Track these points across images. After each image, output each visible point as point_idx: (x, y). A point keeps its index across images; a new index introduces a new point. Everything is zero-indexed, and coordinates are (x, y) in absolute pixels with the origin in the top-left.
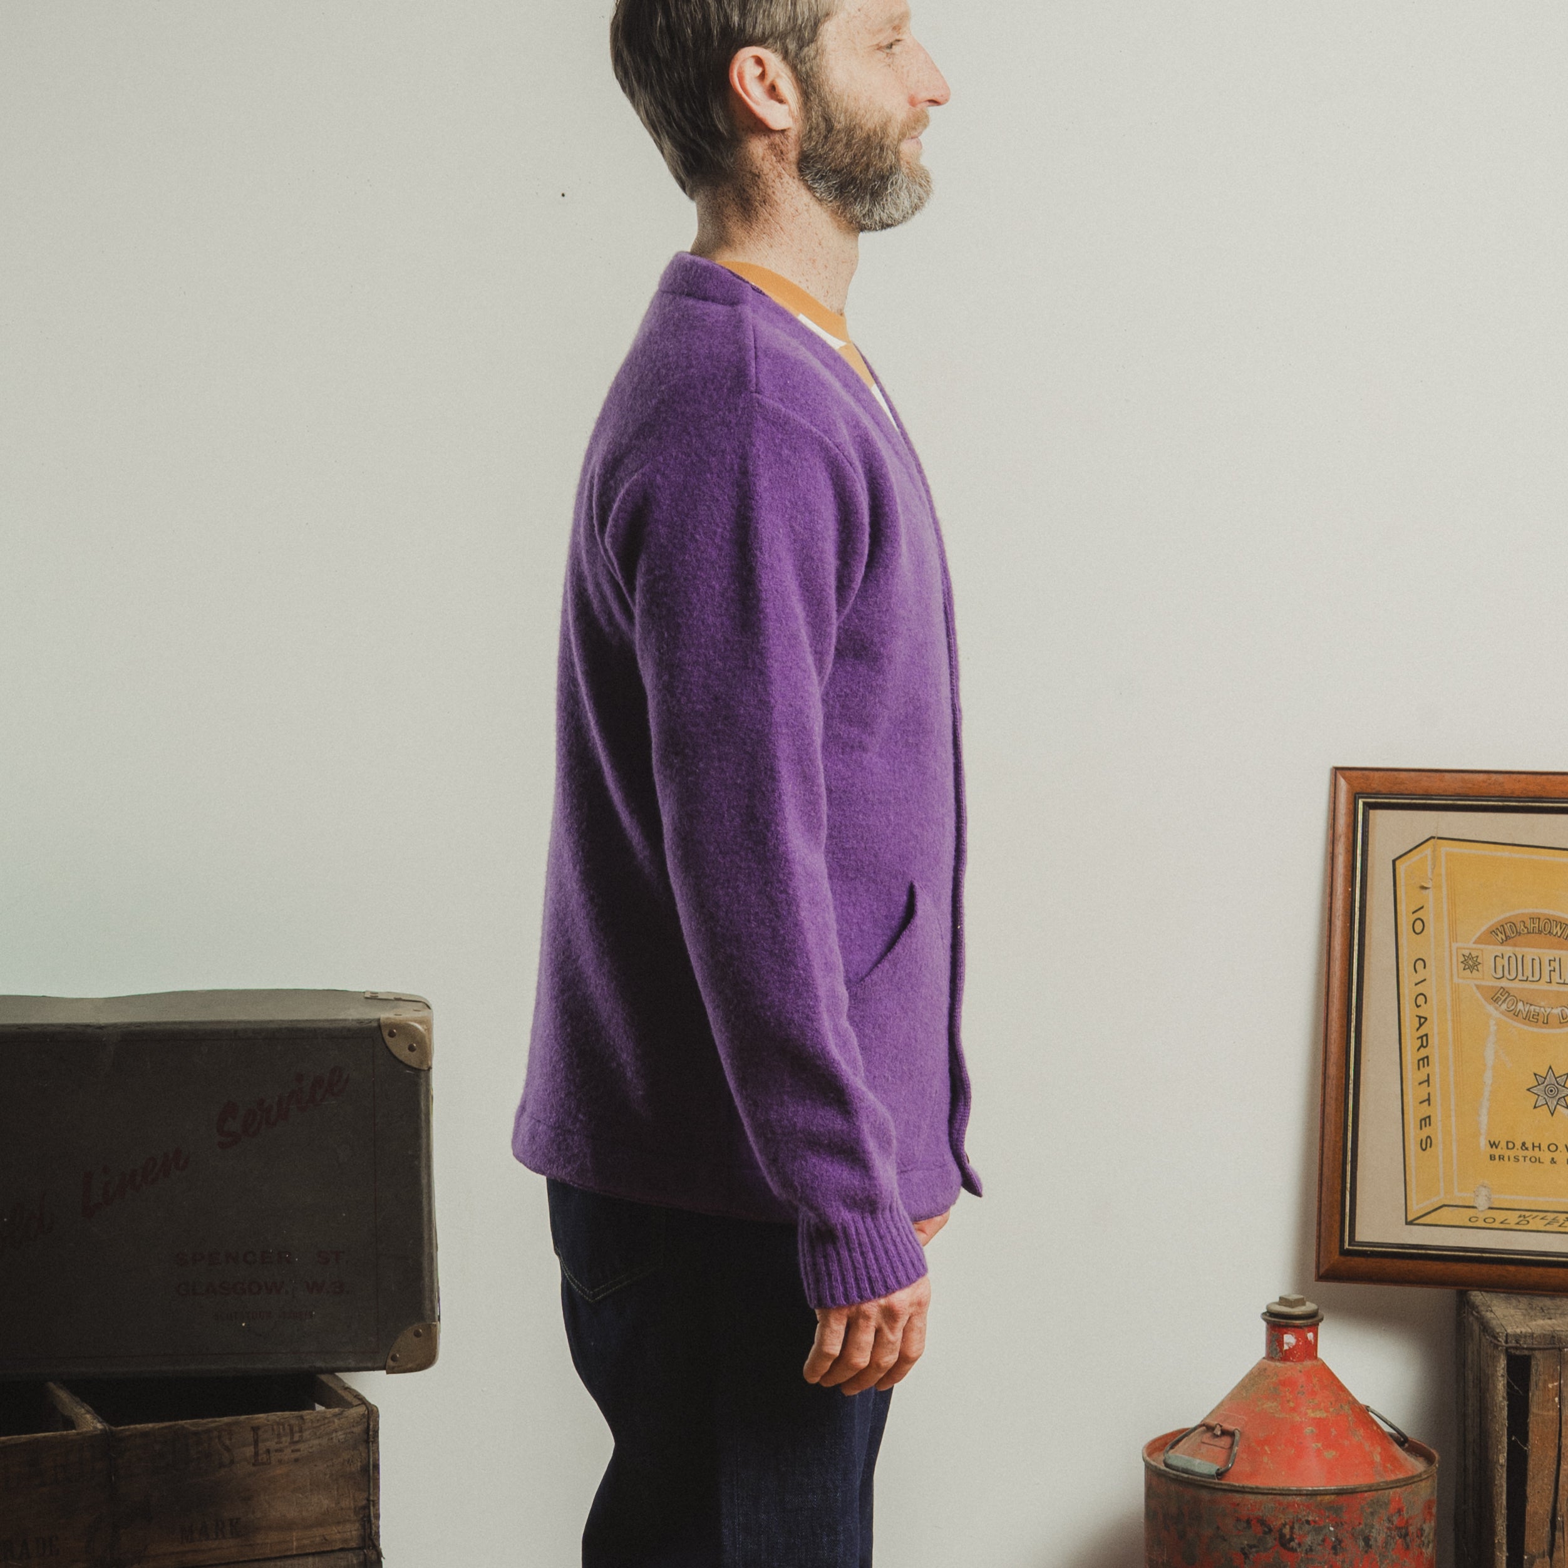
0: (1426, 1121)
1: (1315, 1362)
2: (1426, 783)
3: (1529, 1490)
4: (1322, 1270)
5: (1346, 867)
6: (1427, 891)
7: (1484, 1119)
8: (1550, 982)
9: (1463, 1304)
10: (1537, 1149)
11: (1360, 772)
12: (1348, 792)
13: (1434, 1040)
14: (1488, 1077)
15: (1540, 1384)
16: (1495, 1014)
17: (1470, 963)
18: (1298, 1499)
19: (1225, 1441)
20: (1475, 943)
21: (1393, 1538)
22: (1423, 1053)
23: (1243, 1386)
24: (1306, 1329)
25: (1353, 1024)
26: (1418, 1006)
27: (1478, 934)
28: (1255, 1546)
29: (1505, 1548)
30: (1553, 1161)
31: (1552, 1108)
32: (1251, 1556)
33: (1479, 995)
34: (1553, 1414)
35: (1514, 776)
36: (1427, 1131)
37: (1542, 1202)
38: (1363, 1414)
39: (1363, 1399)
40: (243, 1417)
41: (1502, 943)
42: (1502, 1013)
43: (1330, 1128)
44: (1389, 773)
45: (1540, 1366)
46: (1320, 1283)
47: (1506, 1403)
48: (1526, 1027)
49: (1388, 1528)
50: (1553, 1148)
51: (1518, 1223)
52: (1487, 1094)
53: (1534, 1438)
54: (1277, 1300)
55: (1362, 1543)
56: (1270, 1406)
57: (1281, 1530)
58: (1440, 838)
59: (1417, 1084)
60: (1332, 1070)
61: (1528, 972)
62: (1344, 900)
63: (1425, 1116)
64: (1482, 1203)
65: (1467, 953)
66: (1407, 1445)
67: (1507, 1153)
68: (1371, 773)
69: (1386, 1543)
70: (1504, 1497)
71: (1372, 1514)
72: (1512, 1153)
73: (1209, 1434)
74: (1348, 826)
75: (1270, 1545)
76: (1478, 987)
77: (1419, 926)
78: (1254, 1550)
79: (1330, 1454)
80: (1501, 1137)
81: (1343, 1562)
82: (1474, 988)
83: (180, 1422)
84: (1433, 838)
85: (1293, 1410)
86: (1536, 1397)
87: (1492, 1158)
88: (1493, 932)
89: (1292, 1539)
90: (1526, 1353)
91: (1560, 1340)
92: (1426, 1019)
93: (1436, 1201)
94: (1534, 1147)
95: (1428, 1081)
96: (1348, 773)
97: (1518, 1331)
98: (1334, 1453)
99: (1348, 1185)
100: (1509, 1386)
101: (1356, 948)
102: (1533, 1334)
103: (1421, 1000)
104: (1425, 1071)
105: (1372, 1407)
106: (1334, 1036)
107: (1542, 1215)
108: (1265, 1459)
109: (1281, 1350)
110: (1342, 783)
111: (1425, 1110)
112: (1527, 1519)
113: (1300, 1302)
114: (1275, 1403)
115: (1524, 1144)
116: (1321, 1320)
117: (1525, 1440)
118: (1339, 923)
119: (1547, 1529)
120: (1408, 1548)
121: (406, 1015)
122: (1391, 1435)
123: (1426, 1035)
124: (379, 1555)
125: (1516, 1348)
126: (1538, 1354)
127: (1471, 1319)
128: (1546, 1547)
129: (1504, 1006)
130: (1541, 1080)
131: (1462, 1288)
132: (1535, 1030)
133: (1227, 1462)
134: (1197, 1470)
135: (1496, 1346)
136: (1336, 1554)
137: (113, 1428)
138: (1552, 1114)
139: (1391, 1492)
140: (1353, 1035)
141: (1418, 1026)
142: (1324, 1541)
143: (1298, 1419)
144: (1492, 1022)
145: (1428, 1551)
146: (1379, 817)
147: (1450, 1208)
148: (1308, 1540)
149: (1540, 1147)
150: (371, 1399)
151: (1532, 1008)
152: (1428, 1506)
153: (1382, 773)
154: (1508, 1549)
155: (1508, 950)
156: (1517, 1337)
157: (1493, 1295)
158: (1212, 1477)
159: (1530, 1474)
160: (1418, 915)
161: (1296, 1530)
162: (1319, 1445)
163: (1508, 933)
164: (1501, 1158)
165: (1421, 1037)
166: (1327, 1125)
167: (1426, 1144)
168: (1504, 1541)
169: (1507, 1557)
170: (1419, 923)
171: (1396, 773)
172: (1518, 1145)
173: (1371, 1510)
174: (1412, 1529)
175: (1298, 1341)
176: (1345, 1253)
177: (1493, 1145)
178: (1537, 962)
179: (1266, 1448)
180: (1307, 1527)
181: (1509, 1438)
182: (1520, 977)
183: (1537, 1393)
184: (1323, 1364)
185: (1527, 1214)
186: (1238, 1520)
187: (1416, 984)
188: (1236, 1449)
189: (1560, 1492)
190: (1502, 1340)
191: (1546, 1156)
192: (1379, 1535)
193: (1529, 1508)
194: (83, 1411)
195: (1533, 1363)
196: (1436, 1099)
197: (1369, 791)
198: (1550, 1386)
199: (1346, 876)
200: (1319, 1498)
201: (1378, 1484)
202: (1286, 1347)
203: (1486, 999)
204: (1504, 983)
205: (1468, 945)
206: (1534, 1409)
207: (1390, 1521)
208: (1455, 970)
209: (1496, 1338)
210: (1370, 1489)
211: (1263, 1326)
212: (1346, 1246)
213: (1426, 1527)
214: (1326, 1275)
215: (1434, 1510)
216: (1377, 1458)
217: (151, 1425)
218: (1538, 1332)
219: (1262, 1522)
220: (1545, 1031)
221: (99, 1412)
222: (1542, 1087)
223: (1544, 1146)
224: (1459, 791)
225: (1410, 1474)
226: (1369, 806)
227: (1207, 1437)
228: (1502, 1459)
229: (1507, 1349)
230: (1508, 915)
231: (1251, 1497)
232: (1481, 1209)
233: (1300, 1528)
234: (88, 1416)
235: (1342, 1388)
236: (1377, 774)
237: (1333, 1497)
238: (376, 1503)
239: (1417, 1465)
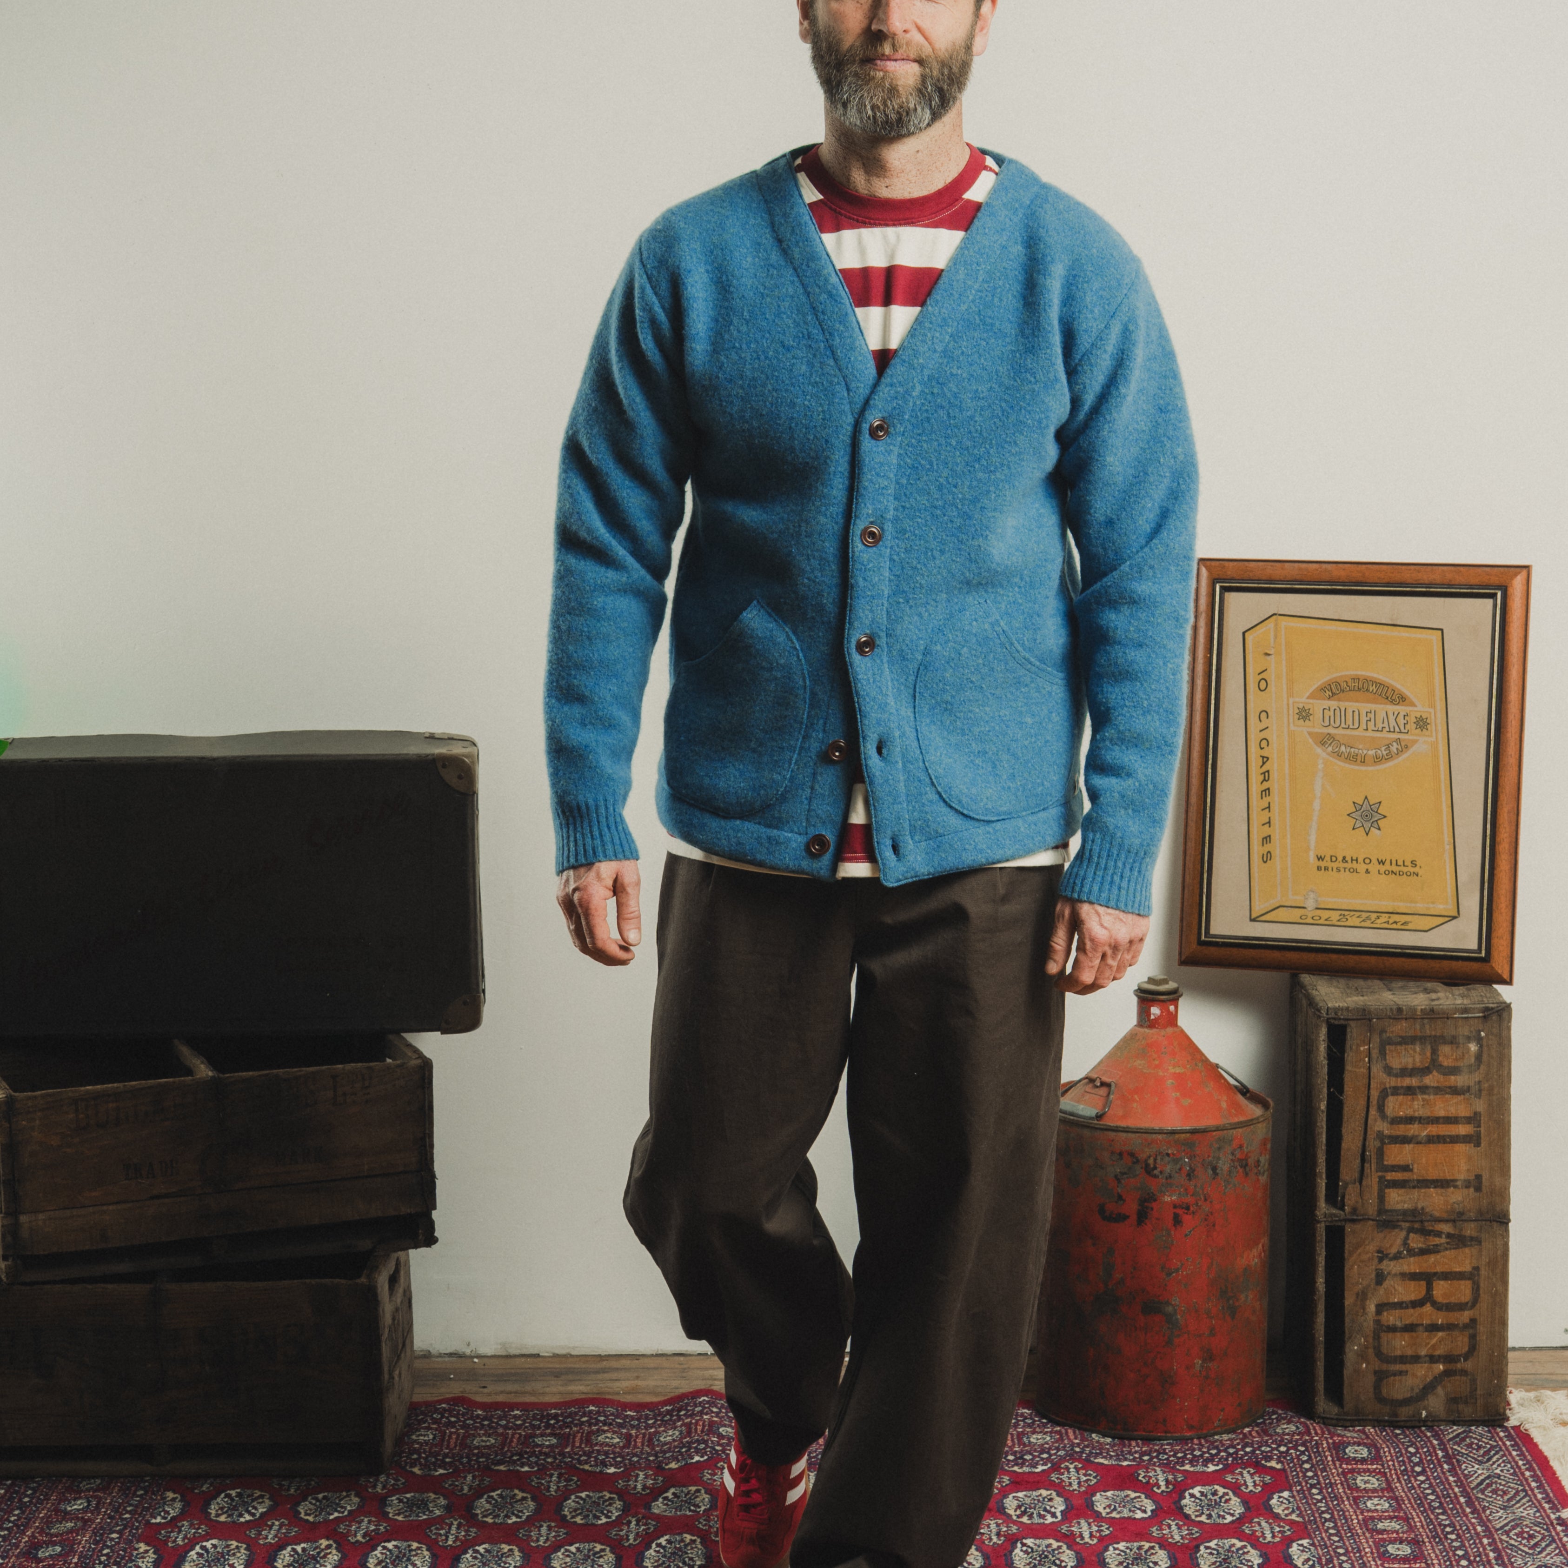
0: (1267, 839)
1: (1175, 1029)
2: (1270, 571)
3: (1344, 1131)
4: (1183, 958)
5: (1206, 638)
6: (1268, 658)
7: (1313, 838)
8: (1367, 730)
9: (1295, 985)
10: (1355, 862)
11: (1218, 563)
12: (1208, 577)
13: (1274, 775)
14: (1317, 805)
15: (1354, 1047)
16: (1324, 755)
17: (1304, 714)
18: (1160, 1137)
19: (1103, 1091)
20: (1308, 698)
21: (1236, 1168)
22: (1266, 785)
23: (1118, 1048)
24: (1169, 1003)
25: (1210, 762)
26: (1262, 749)
27: (1311, 690)
28: (1125, 1173)
29: (1324, 1176)
30: (1367, 872)
31: (1367, 830)
32: (1123, 1181)
33: (1310, 740)
34: (1364, 1071)
35: (1340, 565)
36: (1268, 848)
37: (1357, 904)
38: (1213, 1069)
39: (1213, 1059)
40: (324, 1067)
41: (1329, 698)
42: (1328, 754)
43: (1191, 845)
44: (1241, 563)
45: (1354, 1033)
46: (1182, 967)
47: (1325, 1062)
48: (1347, 765)
49: (1232, 1160)
50: (1367, 861)
51: (1339, 921)
52: (1315, 818)
53: (1348, 1089)
54: (1146, 980)
55: (1210, 1172)
56: (1139, 1063)
57: (1146, 1161)
58: (1280, 615)
59: (1260, 810)
60: (1194, 799)
61: (1349, 722)
62: (1204, 663)
63: (1266, 835)
64: (1310, 904)
65: (1301, 707)
66: (1248, 1095)
67: (1330, 865)
68: (1226, 564)
69: (1230, 1171)
70: (1324, 1136)
71: (1219, 1149)
72: (1335, 865)
73: (1091, 1085)
74: (1208, 606)
75: (1138, 1173)
76: (1310, 733)
77: (1263, 685)
78: (1125, 1176)
79: (1186, 1102)
80: (1327, 853)
81: (1195, 1186)
82: (1308, 736)
83: (275, 1071)
84: (1274, 614)
85: (1157, 1066)
86: (1350, 1057)
87: (1319, 868)
88: (1322, 689)
89: (1155, 1168)
90: (1342, 1022)
91: (1370, 1012)
92: (1268, 758)
93: (1274, 903)
94: (1352, 860)
95: (1269, 807)
96: (1208, 563)
97: (1337, 1005)
98: (1190, 1101)
99: (1205, 890)
100: (1328, 1046)
101: (1213, 702)
102: (1347, 1009)
103: (1264, 743)
104: (1266, 800)
105: (1221, 1064)
106: (1195, 771)
107: (1358, 914)
108: (1135, 1105)
109: (1149, 1020)
110: (1204, 571)
111: (1266, 831)
112: (1342, 1153)
113: (1164, 982)
114: (1143, 1062)
115: (1344, 858)
116: (1182, 995)
117: (1341, 1091)
118: (1200, 682)
119: (1358, 1161)
120: (1247, 1174)
121: (457, 750)
122: (1236, 1087)
123: (1268, 771)
124: (432, 1177)
125: (1334, 1019)
126: (1353, 1024)
127: (1301, 995)
128: (1357, 1175)
129: (1330, 749)
130: (1358, 807)
131: (1295, 971)
132: (1356, 768)
133: (1104, 1107)
134: (1081, 1113)
135: (1319, 1017)
136: (1190, 1180)
137: (221, 1075)
138: (1367, 834)
139: (1234, 1131)
140: (1210, 771)
141: (1261, 764)
142: (1180, 1169)
143: (1161, 1074)
144: (1321, 761)
145: (1263, 1179)
146: (1232, 598)
147: (1285, 909)
148: (1168, 1169)
149: (1357, 860)
150: (427, 1054)
151: (1352, 750)
152: (1264, 1142)
153: (1235, 563)
154: (1327, 1178)
155: (1333, 704)
156: (1336, 1010)
157: (1318, 977)
158: (1091, 1118)
159: (1345, 1118)
160: (1261, 676)
161: (1158, 1161)
162: (1178, 1094)
163: (1334, 690)
164: (1326, 869)
165: (1264, 773)
166: (1189, 844)
167: (1267, 857)
168: (1324, 1171)
169: (1326, 1184)
170: (1263, 682)
171: (1246, 563)
172: (1340, 859)
173: (1217, 1146)
174: (1251, 1161)
175: (1162, 1012)
176: (1201, 943)
177: (1320, 858)
178: (1356, 713)
179: (1136, 1096)
180: (1167, 1159)
181: (1329, 1089)
182: (1343, 725)
183: (1351, 1054)
184: (1182, 1031)
185: (1346, 913)
186: (1113, 1153)
187: (1261, 731)
188: (1112, 1097)
189: (1369, 1133)
190: (1324, 1012)
191: (1362, 867)
192: (1224, 1166)
193: (1344, 1145)
194: (198, 1062)
195: (1349, 1030)
196: (1276, 821)
197: (1224, 577)
198: (1362, 1049)
199: (1205, 644)
200: (1177, 1136)
201: (1224, 1125)
202: (1152, 1017)
203: (1316, 744)
204: (1331, 730)
205: (1302, 700)
206: (1348, 1067)
207: (1233, 1154)
208: (1291, 720)
209: (1319, 1010)
210: (1217, 1129)
211: (1135, 1000)
212: (1203, 938)
213: (1263, 1159)
214: (1187, 961)
215: (1269, 1146)
216: (1224, 1105)
217: (251, 1073)
218: (1352, 1005)
219: (1132, 1154)
220: (1363, 768)
221: (212, 1062)
222: (1359, 813)
223: (1360, 860)
224: (1298, 577)
225: (1249, 1118)
226: (1224, 589)
227: (1089, 1088)
228: (1323, 1106)
229: (1328, 1019)
230: (1335, 675)
231: (1124, 1135)
232: (1309, 909)
233: (1162, 1159)
234: (202, 1066)
235: (1197, 1050)
236: (1231, 564)
237: (1188, 1135)
238: (431, 1135)
239: (1256, 1111)
